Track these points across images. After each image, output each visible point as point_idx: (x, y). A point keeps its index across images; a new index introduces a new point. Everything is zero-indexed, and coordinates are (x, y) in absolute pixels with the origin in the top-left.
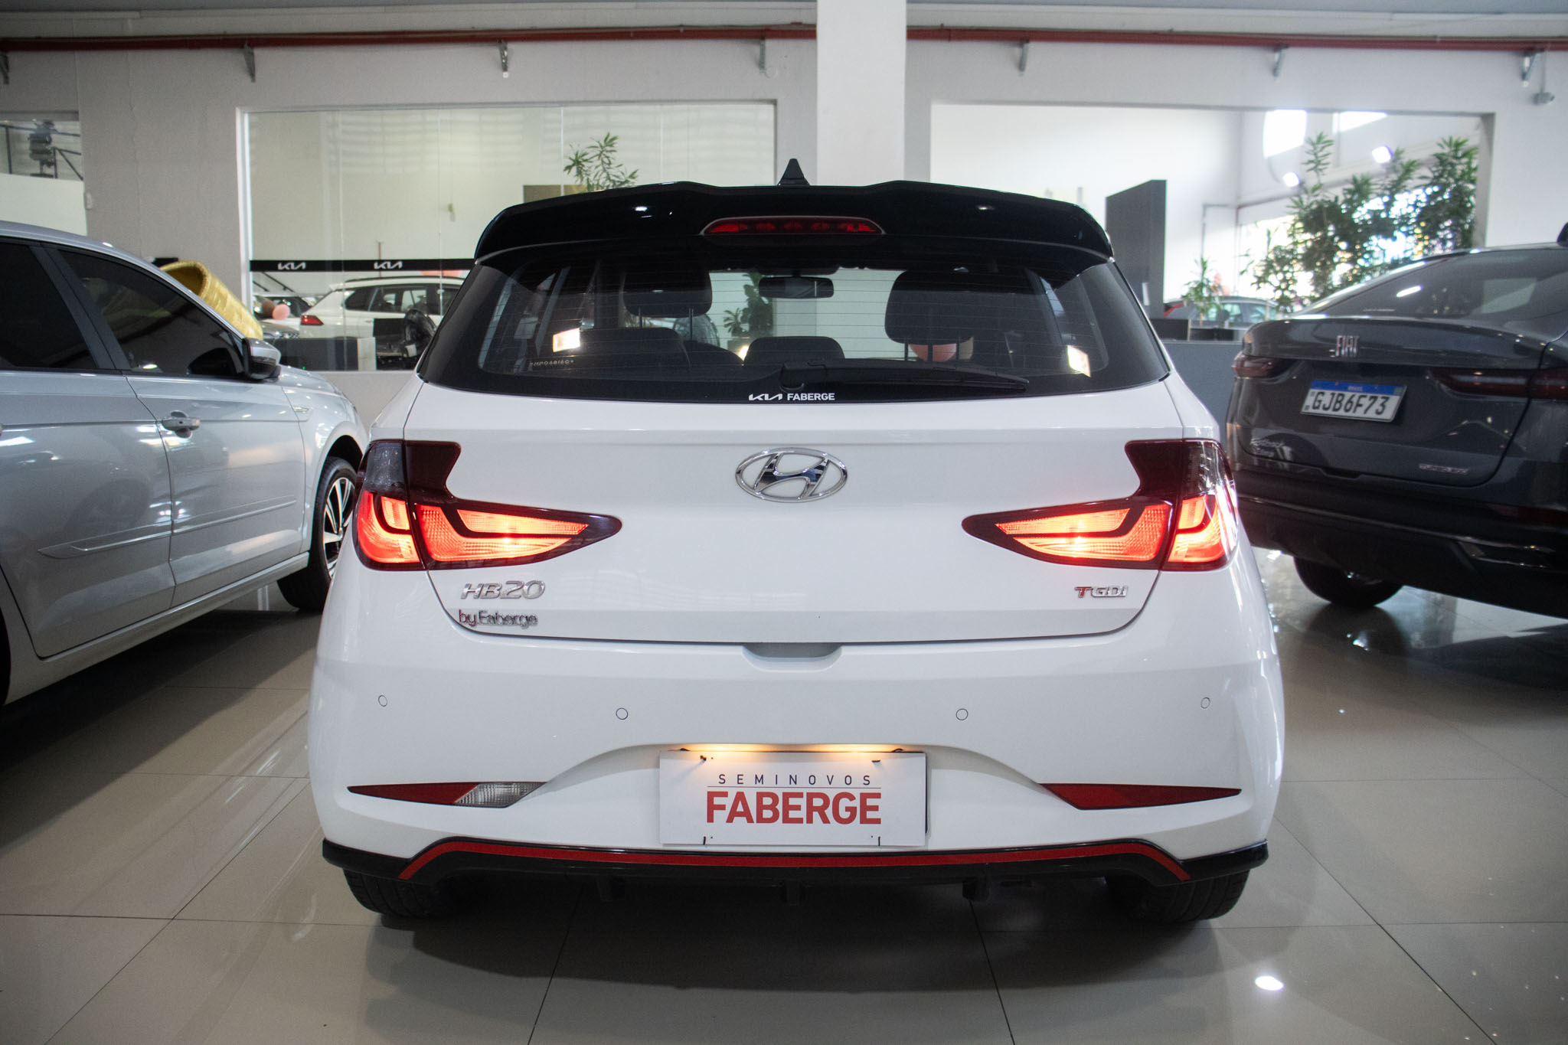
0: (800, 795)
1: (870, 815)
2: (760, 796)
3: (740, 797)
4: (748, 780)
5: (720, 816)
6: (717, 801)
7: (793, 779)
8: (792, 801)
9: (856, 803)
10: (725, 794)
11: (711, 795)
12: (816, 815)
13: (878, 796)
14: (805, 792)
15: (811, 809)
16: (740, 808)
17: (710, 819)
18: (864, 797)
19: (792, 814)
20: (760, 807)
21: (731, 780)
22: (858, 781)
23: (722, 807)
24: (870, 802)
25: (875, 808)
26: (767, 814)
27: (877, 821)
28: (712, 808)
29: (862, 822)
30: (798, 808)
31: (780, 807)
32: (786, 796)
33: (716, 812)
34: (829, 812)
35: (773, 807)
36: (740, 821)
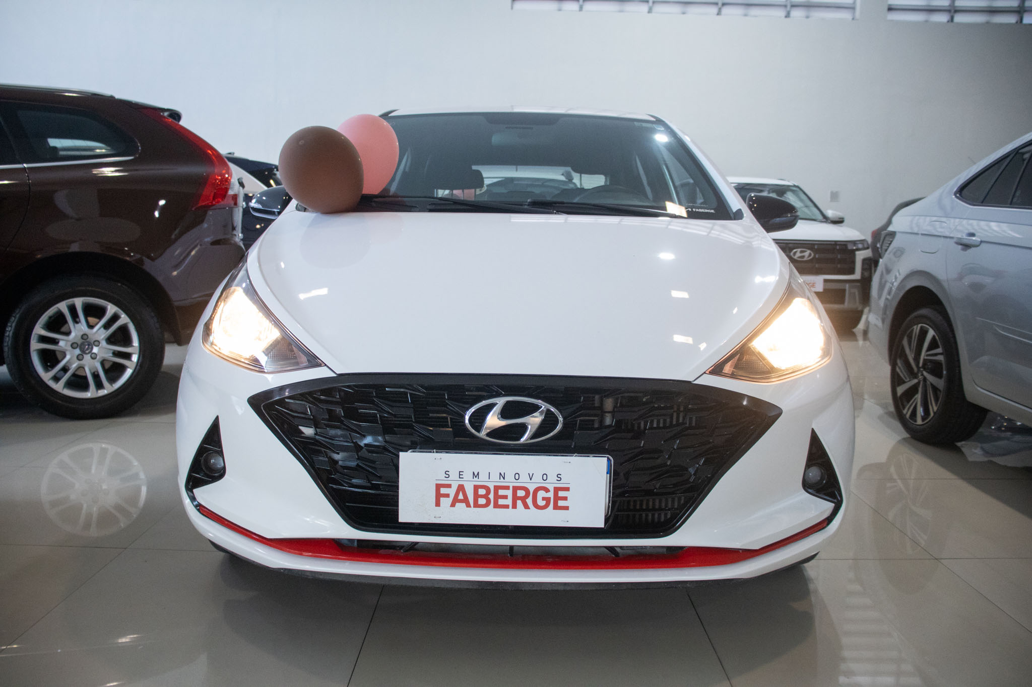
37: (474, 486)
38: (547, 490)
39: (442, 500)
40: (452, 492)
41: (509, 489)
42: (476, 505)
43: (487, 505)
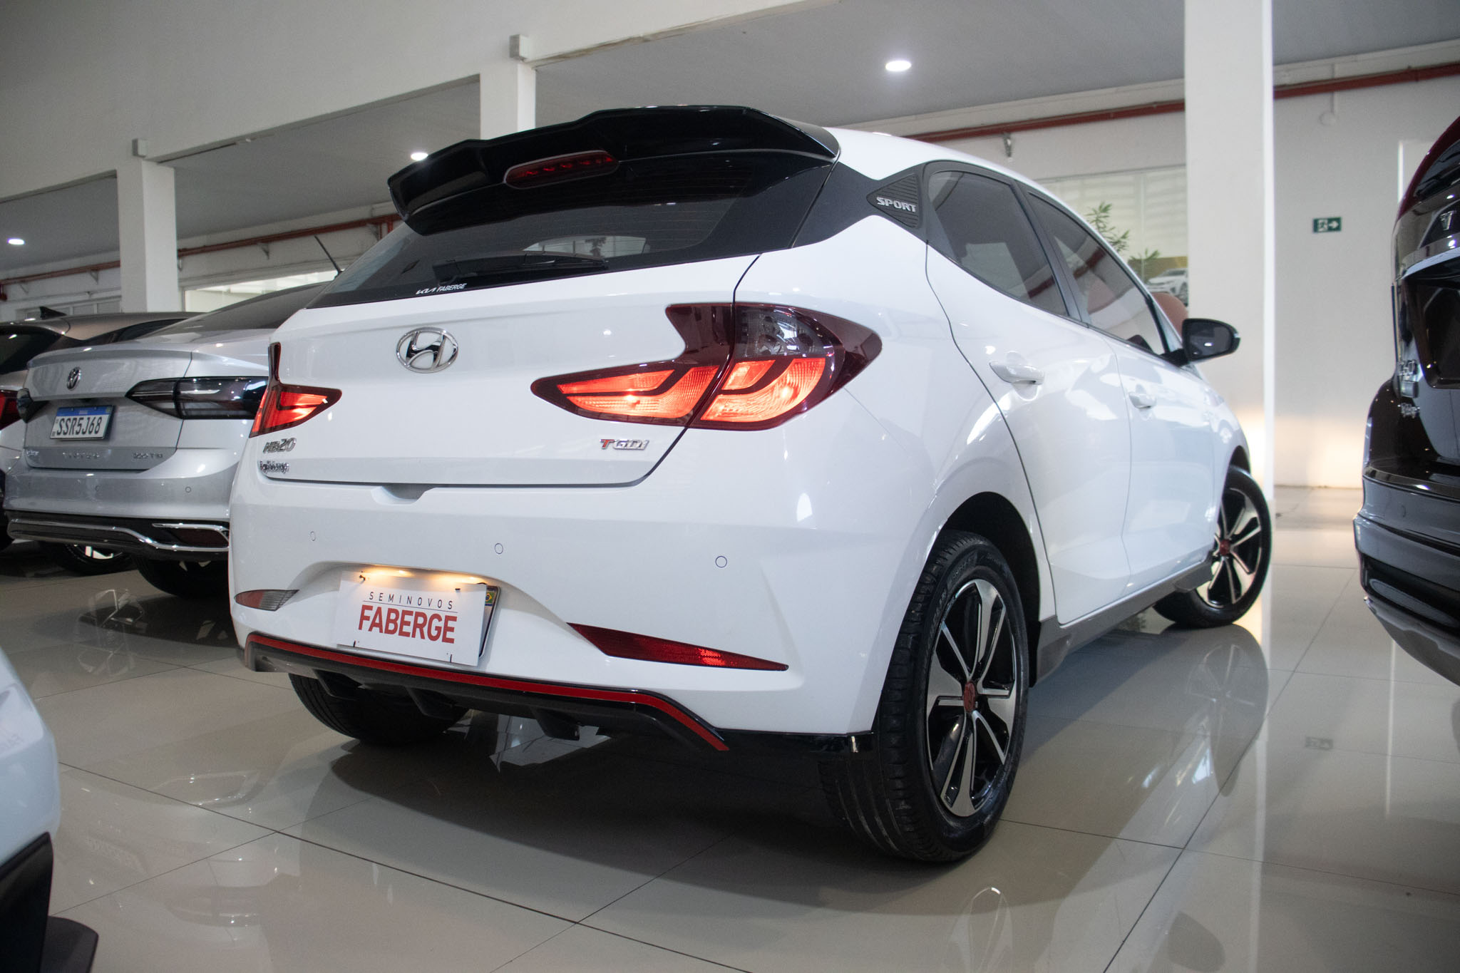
0: (410, 613)
1: (449, 635)
2: (390, 611)
3: (379, 611)
4: (385, 599)
5: (367, 624)
6: (367, 613)
7: (409, 600)
8: (407, 618)
9: (441, 624)
10: (370, 608)
11: (365, 608)
12: (418, 630)
13: (454, 619)
14: (415, 610)
15: (416, 625)
16: (377, 621)
17: (360, 628)
18: (448, 618)
19: (406, 629)
20: (389, 621)
21: (376, 598)
22: (445, 606)
23: (368, 618)
24: (450, 624)
25: (452, 630)
26: (391, 627)
27: (451, 641)
28: (363, 618)
29: (443, 641)
30: (408, 624)
31: (399, 622)
32: (405, 613)
33: (364, 622)
34: (425, 629)
35: (394, 622)
36: (376, 629)
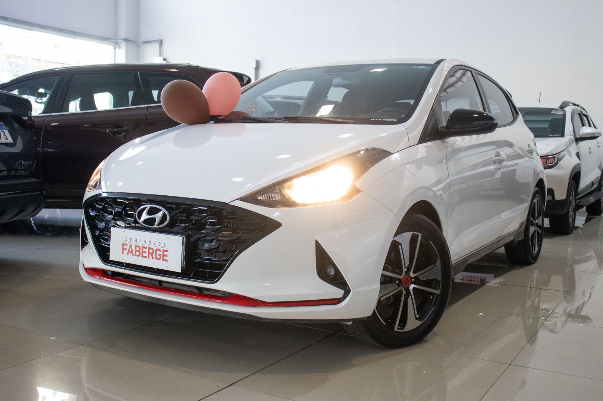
37: (135, 245)
38: (160, 251)
39: (124, 251)
40: (127, 247)
41: (147, 249)
42: (136, 255)
43: (139, 255)
